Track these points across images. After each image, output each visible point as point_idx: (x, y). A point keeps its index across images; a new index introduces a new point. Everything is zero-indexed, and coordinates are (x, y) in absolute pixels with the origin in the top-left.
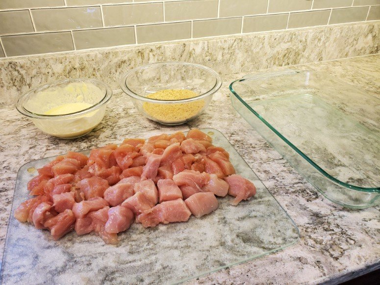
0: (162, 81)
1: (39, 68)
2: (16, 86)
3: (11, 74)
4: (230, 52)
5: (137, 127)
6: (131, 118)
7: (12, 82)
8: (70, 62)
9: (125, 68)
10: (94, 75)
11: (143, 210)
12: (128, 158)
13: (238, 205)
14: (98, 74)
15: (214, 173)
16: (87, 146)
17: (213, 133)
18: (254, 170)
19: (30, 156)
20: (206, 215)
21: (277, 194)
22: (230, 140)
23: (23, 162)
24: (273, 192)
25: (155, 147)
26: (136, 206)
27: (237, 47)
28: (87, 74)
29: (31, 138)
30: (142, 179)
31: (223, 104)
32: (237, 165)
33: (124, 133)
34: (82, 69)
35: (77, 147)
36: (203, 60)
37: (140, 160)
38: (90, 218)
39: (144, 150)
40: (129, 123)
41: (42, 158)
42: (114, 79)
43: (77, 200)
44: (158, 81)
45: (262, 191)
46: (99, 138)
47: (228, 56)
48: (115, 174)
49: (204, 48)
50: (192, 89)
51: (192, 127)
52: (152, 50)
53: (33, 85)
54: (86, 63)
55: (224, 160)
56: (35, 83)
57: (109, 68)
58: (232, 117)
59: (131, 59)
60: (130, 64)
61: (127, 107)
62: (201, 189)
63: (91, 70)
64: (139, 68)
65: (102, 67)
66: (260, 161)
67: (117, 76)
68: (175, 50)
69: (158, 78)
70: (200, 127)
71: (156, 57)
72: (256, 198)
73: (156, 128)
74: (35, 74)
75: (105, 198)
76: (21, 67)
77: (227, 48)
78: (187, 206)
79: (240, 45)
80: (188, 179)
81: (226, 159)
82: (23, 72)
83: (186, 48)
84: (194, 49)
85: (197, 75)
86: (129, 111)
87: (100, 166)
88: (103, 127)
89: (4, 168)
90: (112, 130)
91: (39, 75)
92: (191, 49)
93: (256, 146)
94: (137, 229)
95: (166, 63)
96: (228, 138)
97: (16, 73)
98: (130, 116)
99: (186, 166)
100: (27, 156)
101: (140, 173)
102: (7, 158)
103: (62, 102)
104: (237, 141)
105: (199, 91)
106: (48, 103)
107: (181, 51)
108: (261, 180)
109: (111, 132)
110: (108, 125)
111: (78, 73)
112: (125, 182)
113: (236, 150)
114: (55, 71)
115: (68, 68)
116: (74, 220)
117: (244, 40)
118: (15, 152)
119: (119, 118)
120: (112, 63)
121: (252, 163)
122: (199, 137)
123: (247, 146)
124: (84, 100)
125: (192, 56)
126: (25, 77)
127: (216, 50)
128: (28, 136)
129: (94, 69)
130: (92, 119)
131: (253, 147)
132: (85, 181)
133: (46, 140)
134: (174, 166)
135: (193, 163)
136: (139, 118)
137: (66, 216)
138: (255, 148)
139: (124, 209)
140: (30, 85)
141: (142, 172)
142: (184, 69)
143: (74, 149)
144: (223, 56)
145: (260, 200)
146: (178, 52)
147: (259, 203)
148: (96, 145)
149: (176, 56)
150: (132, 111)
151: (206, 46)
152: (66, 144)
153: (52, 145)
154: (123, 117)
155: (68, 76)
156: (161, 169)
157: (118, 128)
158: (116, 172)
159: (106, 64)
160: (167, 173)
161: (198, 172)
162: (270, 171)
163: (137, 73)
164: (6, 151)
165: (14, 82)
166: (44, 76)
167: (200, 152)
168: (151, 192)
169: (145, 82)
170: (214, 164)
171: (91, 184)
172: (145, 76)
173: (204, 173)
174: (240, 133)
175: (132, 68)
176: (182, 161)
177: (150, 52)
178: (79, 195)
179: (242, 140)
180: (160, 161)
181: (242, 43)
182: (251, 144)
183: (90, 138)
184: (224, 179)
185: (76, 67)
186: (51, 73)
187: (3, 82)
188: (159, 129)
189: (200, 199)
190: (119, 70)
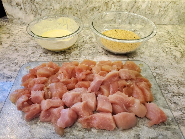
0: (117, 23)
1: (46, 5)
2: (33, 14)
3: (31, 7)
4: (165, 10)
5: (94, 51)
6: (92, 44)
7: (31, 11)
8: (64, 4)
9: (96, 11)
10: (76, 13)
11: (84, 116)
12: (83, 74)
13: (151, 126)
14: (79, 13)
15: (138, 98)
16: (63, 58)
17: (142, 65)
18: (167, 100)
19: (30, 58)
20: (126, 129)
21: (182, 124)
22: (153, 72)
23: (25, 61)
24: (179, 122)
25: (102, 70)
26: (80, 111)
27: (170, 7)
28: (73, 12)
29: (34, 47)
30: (88, 91)
31: (152, 45)
32: (155, 94)
33: (86, 53)
34: (70, 9)
35: (57, 58)
36: (146, 13)
37: (90, 77)
38: (50, 112)
39: (94, 70)
40: (90, 48)
41: (36, 61)
42: (88, 17)
43: (45, 97)
44: (114, 22)
45: (170, 119)
46: (71, 54)
47: (162, 13)
48: (73, 83)
49: (148, 5)
50: (134, 31)
51: (129, 57)
52: (114, 3)
53: (42, 15)
54: (73, 5)
55: (147, 89)
56: (44, 14)
57: (86, 11)
58: (157, 56)
59: (100, 6)
60: (99, 10)
61: (92, 36)
62: (127, 109)
63: (75, 10)
64: (104, 13)
65: (82, 9)
66: (172, 94)
67: (90, 16)
68: (128, 4)
69: (114, 20)
70: (134, 58)
71: (116, 7)
72: (165, 125)
73: (106, 54)
74: (44, 8)
75: (63, 99)
76: (37, 3)
77: (164, 7)
78: (114, 120)
79: (173, 6)
80: (119, 100)
81: (149, 89)
82: (38, 6)
83: (136, 4)
84: (141, 5)
85: (139, 22)
86: (92, 39)
87: (65, 76)
88: (75, 47)
89: (15, 63)
90: (79, 50)
91: (46, 9)
92: (139, 4)
93: (171, 81)
94: (78, 127)
95: (121, 12)
96: (152, 71)
97: (34, 7)
98: (92, 43)
99: (120, 88)
100: (28, 58)
101: (88, 86)
102: (19, 57)
103: (55, 28)
104: (158, 74)
105: (139, 33)
106: (47, 27)
107: (132, 6)
108: (171, 110)
109: (79, 51)
110: (78, 46)
111: (68, 11)
112: (78, 90)
113: (157, 81)
114: (55, 8)
115: (62, 7)
116: (40, 111)
117: (177, 3)
118: (23, 54)
119: (85, 43)
120: (88, 8)
121: (167, 94)
122: (133, 67)
123: (165, 80)
124: (67, 28)
125: (139, 10)
126: (38, 9)
127: (155, 8)
128: (33, 45)
129: (77, 10)
130: (67, 43)
131: (168, 81)
132: (53, 84)
133: (42, 50)
134: (111, 87)
135: (125, 86)
136: (97, 45)
137: (35, 108)
138: (170, 82)
139: (71, 112)
140: (40, 15)
141: (90, 86)
142: (132, 17)
143: (55, 58)
144: (159, 12)
145: (167, 126)
146: (130, 6)
147: (167, 129)
148: (68, 59)
149: (129, 9)
150: (94, 40)
151: (150, 4)
152: (52, 54)
153: (44, 53)
154: (88, 43)
155: (62, 12)
156: (102, 87)
157: (83, 50)
158: (74, 82)
159: (85, 8)
160: (105, 90)
161: (127, 96)
162: (179, 104)
163: (102, 16)
164: (19, 52)
165: (33, 12)
166: (48, 10)
167: (131, 79)
168: (92, 103)
169: (106, 22)
170: (139, 91)
171: (56, 87)
172: (107, 18)
173: (131, 97)
174: (161, 69)
175: (100, 12)
176: (118, 84)
177: (113, 3)
178: (48, 94)
179: (162, 75)
180: (102, 81)
181: (175, 5)
182: (168, 79)
183: (66, 53)
184: (144, 105)
185: (67, 7)
186: (52, 9)
187: (27, 11)
188: (107, 55)
189: (124, 117)
190: (92, 12)
